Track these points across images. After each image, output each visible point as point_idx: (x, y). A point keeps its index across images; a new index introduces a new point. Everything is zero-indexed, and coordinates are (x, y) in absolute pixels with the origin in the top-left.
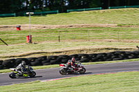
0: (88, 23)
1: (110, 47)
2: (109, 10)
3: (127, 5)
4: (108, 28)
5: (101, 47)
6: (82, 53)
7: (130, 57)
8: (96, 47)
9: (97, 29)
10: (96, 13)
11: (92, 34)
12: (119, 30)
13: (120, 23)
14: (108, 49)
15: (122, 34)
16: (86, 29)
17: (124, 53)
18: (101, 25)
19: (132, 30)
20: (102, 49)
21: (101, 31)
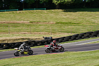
0: (8, 21)
1: (24, 37)
2: (24, 11)
3: (36, 8)
4: (23, 24)
5: (19, 37)
6: (4, 42)
7: (38, 44)
8: (14, 37)
9: (15, 25)
10: (14, 13)
11: (11, 28)
12: (31, 26)
13: (31, 20)
14: (23, 39)
15: (33, 28)
16: (7, 25)
17: (34, 41)
18: (18, 22)
19: (40, 25)
20: (19, 39)
21: (18, 26)
